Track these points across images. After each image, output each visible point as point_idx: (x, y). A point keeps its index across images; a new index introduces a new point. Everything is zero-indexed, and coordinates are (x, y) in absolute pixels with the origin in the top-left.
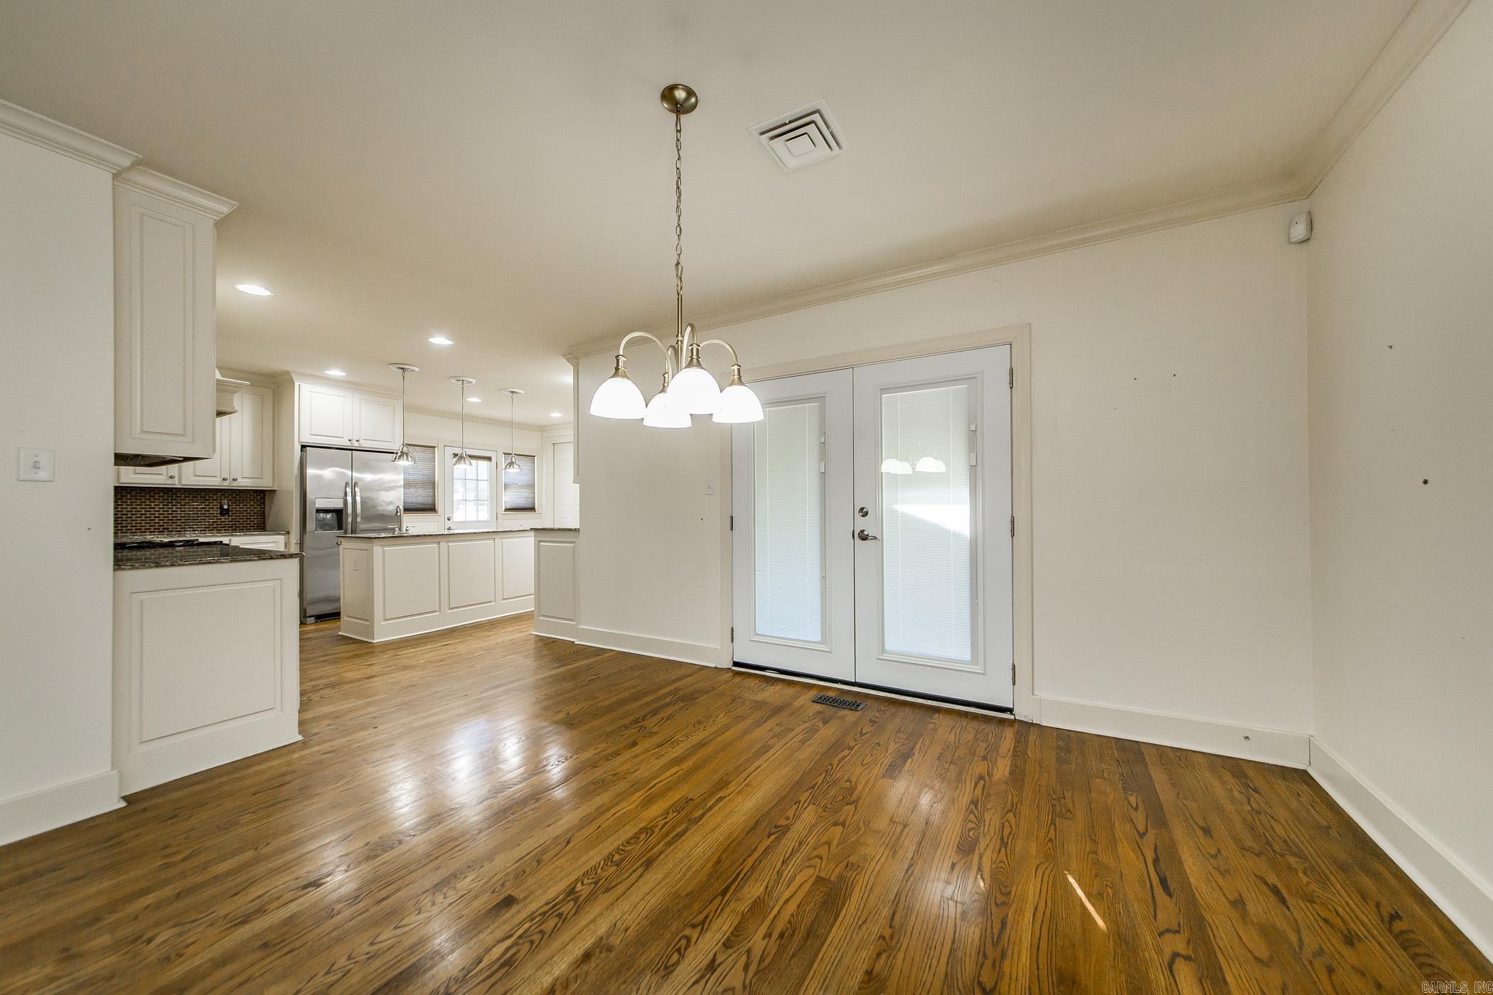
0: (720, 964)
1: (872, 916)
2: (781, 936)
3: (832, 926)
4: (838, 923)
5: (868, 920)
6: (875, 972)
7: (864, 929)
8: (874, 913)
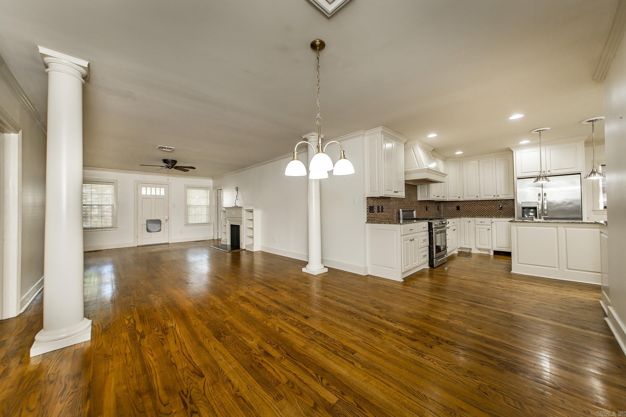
0: (260, 350)
1: (249, 392)
2: (260, 364)
3: (254, 378)
4: (255, 381)
5: (248, 390)
6: (228, 382)
7: (246, 387)
8: (250, 394)
